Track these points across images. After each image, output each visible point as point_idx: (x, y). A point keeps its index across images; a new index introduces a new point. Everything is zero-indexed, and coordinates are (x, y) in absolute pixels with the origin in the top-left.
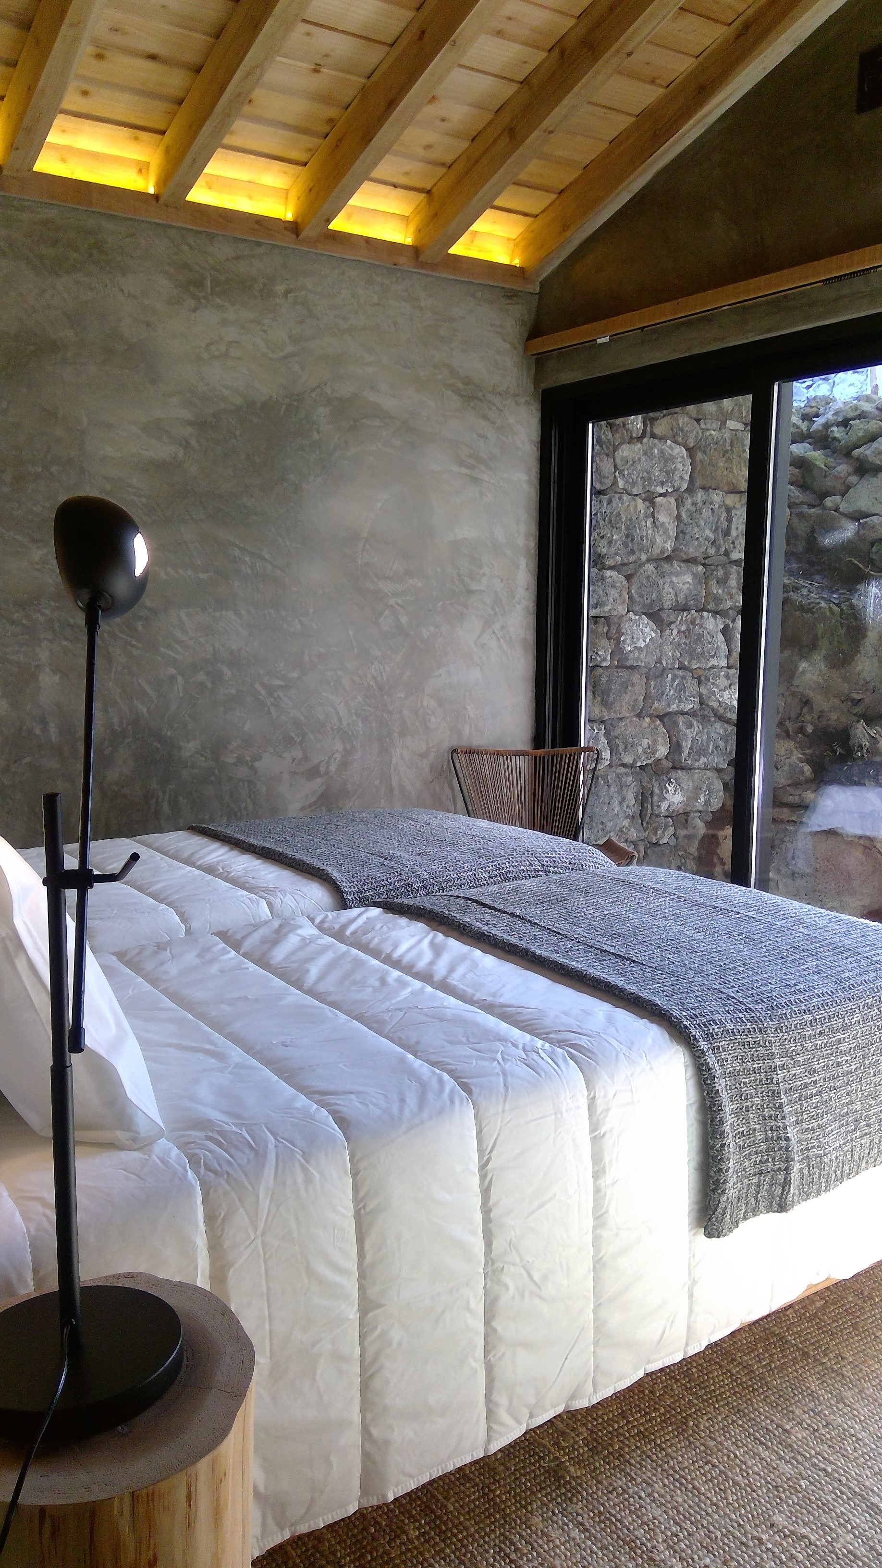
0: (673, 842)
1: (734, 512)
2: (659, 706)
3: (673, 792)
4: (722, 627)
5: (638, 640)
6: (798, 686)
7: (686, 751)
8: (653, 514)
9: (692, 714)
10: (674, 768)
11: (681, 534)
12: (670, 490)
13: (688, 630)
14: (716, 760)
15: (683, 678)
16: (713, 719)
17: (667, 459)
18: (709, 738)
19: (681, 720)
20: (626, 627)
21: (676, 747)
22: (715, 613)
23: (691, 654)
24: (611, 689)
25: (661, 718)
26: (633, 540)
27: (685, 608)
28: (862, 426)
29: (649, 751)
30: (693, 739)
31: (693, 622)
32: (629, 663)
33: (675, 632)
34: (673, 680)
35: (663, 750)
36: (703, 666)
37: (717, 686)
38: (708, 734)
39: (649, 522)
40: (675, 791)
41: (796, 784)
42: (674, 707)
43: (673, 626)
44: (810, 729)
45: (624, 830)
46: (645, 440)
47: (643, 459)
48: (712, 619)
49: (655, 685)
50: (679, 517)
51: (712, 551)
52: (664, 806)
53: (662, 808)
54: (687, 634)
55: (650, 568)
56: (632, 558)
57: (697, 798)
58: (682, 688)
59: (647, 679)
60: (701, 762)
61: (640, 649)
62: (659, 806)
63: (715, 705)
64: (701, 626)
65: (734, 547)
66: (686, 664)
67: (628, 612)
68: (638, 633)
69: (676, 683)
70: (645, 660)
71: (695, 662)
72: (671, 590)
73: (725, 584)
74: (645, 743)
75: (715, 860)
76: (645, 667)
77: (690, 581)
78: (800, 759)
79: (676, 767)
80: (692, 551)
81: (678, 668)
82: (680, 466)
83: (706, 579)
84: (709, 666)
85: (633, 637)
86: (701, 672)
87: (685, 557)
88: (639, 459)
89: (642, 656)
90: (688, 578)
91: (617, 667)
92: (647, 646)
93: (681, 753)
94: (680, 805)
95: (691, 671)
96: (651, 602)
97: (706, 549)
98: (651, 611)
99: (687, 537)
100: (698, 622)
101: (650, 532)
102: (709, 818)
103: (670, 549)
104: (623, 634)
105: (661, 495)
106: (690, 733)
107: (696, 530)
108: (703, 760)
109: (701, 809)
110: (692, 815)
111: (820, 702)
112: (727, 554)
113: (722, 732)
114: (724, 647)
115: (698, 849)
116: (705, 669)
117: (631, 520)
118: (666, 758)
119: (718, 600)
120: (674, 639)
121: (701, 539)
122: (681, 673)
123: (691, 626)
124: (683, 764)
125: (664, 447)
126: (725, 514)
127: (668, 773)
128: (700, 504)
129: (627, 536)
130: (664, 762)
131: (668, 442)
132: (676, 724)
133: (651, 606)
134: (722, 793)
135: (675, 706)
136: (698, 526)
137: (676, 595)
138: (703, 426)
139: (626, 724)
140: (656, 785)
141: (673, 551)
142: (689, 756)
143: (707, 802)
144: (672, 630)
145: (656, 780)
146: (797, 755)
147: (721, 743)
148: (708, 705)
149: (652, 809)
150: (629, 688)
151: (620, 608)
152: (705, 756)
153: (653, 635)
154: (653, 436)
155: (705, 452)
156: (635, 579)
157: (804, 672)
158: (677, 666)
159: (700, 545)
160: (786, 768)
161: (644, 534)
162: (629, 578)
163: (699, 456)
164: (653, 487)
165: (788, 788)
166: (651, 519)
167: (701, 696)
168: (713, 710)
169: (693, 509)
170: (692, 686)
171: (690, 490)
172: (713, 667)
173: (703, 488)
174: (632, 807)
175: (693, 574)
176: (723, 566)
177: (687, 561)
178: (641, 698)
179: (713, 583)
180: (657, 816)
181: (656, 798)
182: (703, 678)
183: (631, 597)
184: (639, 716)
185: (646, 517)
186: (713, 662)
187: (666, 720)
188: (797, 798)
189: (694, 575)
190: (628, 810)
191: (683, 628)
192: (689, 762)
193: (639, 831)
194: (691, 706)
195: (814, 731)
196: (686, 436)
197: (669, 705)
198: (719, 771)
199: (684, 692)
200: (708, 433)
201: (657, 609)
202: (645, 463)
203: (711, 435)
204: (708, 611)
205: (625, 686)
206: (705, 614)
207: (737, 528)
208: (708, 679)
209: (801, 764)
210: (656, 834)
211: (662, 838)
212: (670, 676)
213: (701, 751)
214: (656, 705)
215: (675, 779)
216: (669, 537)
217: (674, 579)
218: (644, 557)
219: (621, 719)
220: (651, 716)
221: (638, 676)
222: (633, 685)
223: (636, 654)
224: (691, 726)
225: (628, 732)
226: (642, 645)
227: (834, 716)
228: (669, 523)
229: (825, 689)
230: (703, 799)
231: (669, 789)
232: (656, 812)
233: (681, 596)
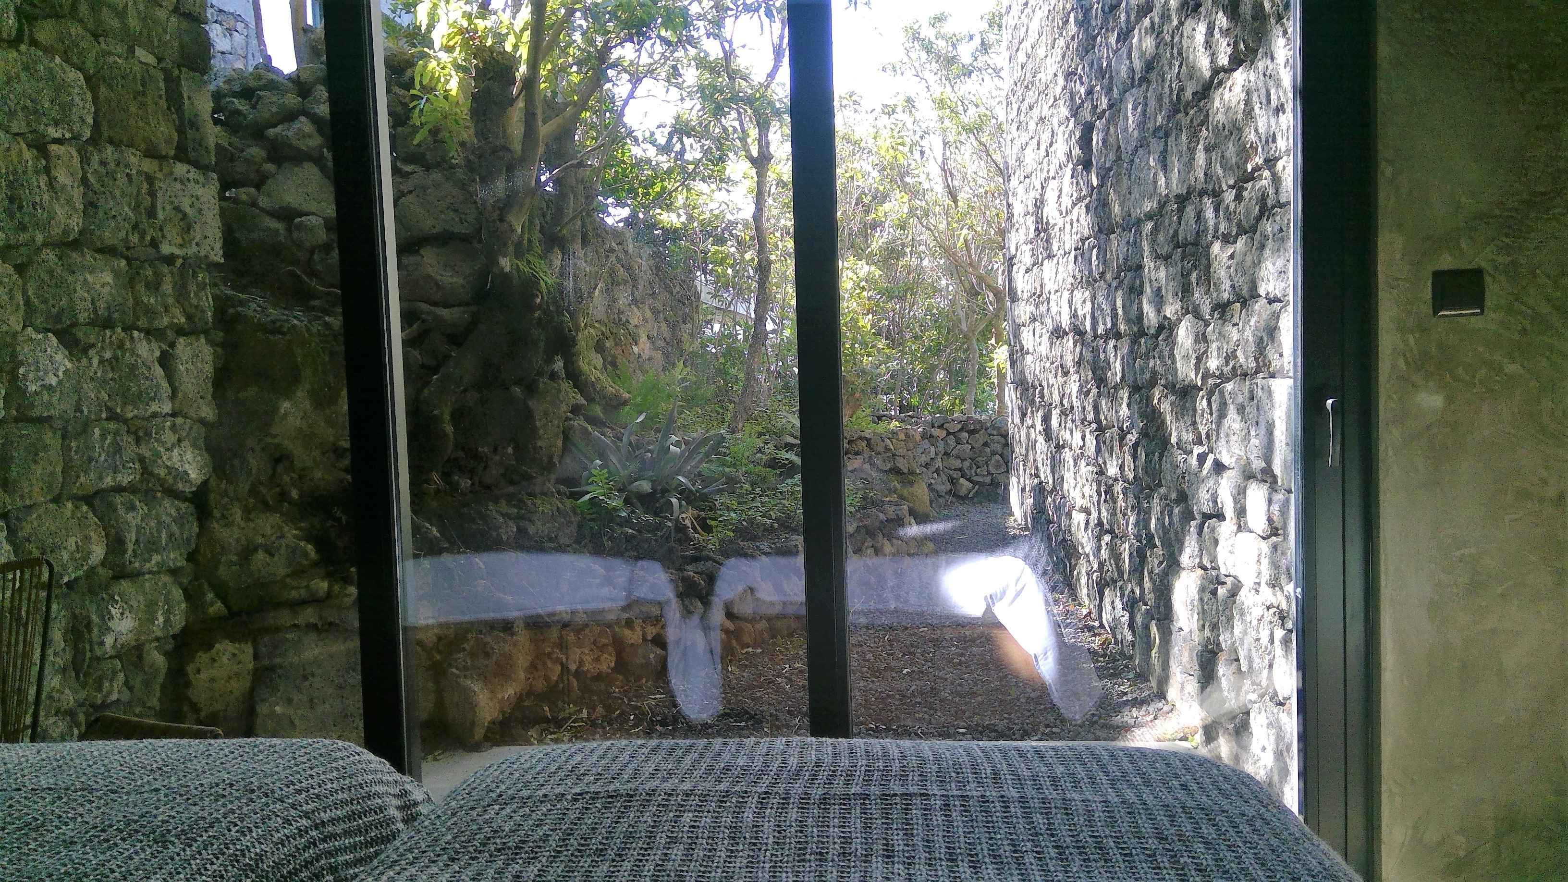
0: (126, 696)
1: (157, 184)
2: (86, 481)
3: (119, 615)
4: (157, 354)
5: (46, 373)
6: (275, 436)
7: (130, 547)
8: (47, 170)
9: (132, 489)
10: (117, 577)
11: (90, 206)
12: (68, 135)
13: (116, 358)
14: (172, 556)
15: (117, 433)
16: (159, 495)
17: (60, 87)
18: (159, 523)
19: (118, 500)
20: (24, 351)
21: (116, 544)
22: (150, 333)
23: (123, 396)
24: (12, 457)
25: (88, 499)
26: (20, 207)
27: (107, 324)
28: (274, 99)
29: (78, 556)
30: (139, 528)
31: (121, 346)
32: (37, 412)
33: (95, 361)
34: (103, 437)
35: (98, 552)
36: (141, 413)
37: (163, 443)
38: (158, 517)
39: (43, 180)
40: (122, 614)
41: (298, 573)
42: (108, 481)
43: (92, 352)
44: (295, 494)
45: (54, 694)
46: (23, 48)
47: (23, 75)
48: (145, 343)
49: (78, 447)
50: (84, 181)
51: (134, 239)
52: (109, 640)
53: (107, 645)
54: (113, 364)
55: (50, 256)
56: (23, 237)
57: (152, 620)
58: (117, 449)
59: (64, 437)
60: (153, 562)
61: (50, 388)
62: (102, 643)
63: (162, 472)
64: (133, 352)
65: (163, 236)
66: (119, 410)
67: (24, 327)
68: (44, 362)
69: (108, 442)
70: (60, 406)
71: (131, 407)
72: (86, 295)
73: (157, 289)
74: (71, 543)
75: (185, 708)
76: (61, 417)
77: (111, 281)
78: (295, 537)
79: (121, 574)
80: (109, 236)
81: (107, 419)
82: (77, 99)
83: (131, 282)
84: (149, 413)
85: (38, 370)
86: (138, 423)
87: (99, 245)
88: (18, 76)
89: (55, 400)
90: (108, 278)
91: (16, 420)
92: (60, 383)
93: (125, 552)
94: (131, 635)
95: (126, 421)
96: (59, 312)
97: (127, 235)
98: (59, 327)
99: (101, 214)
100: (128, 345)
101: (46, 197)
102: (169, 647)
103: (76, 229)
104: (21, 363)
105: (56, 141)
106: (133, 519)
107: (112, 203)
108: (156, 558)
109: (159, 634)
110: (147, 647)
111: (302, 457)
112: (154, 244)
113: (173, 512)
114: (165, 385)
115: (160, 700)
116: (144, 419)
117: (15, 172)
118: (103, 564)
119: (150, 313)
120: (96, 373)
121: (119, 218)
122: (112, 426)
123: (119, 352)
124: (129, 569)
125: (52, 65)
126: (145, 186)
127: (107, 587)
128: (112, 165)
129: (11, 200)
130: (101, 571)
131: (58, 60)
132: (112, 507)
133: (58, 318)
134: (183, 605)
135: (109, 478)
136: (114, 198)
137: (93, 303)
138: (103, 46)
139: (39, 516)
140: (93, 608)
141: (82, 232)
142: (135, 556)
143: (167, 621)
144: (90, 359)
145: (92, 602)
146: (291, 533)
147: (174, 528)
148: (151, 474)
149: (91, 650)
150: (41, 454)
151: (13, 319)
152: (156, 551)
153: (69, 365)
154: (34, 43)
155: (110, 86)
156: (31, 272)
157: (286, 415)
158: (104, 415)
159: (118, 228)
160: (283, 551)
161: (38, 200)
162: (20, 269)
163: (103, 90)
164: (42, 127)
165: (288, 580)
166: (46, 178)
167: (142, 460)
168: (159, 479)
169: (102, 170)
170: (130, 449)
171: (94, 141)
172: (155, 415)
173: (111, 142)
174: (61, 653)
175: (113, 271)
176: (151, 262)
177: (100, 251)
178: (59, 469)
179: (141, 288)
180: (98, 659)
181: (95, 630)
182: (141, 433)
183: (28, 302)
184: (57, 500)
185: (37, 172)
186: (154, 407)
187: (97, 502)
188: (302, 591)
189: (116, 274)
190: (58, 660)
191: (108, 355)
192: (137, 565)
193: (75, 691)
194: (132, 477)
195: (301, 496)
196: (82, 53)
197: (101, 478)
198: (174, 572)
199: (121, 457)
200: (111, 59)
201: (68, 323)
202: (26, 85)
203: (115, 62)
204: (139, 330)
205: (34, 452)
206: (136, 334)
207: (164, 208)
208: (148, 434)
209: (302, 544)
210: (100, 689)
211: (109, 693)
212: (97, 431)
213: (153, 546)
214: (82, 479)
215: (119, 595)
216: (75, 209)
217: (90, 279)
218: (40, 238)
219: (30, 507)
220: (76, 498)
221: (50, 434)
222: (46, 447)
223: (46, 397)
224: (132, 508)
225: (44, 528)
226: (54, 381)
227: (318, 474)
228: (72, 187)
229: (307, 437)
230: (161, 619)
231: (113, 611)
232: (98, 652)
233: (101, 305)
